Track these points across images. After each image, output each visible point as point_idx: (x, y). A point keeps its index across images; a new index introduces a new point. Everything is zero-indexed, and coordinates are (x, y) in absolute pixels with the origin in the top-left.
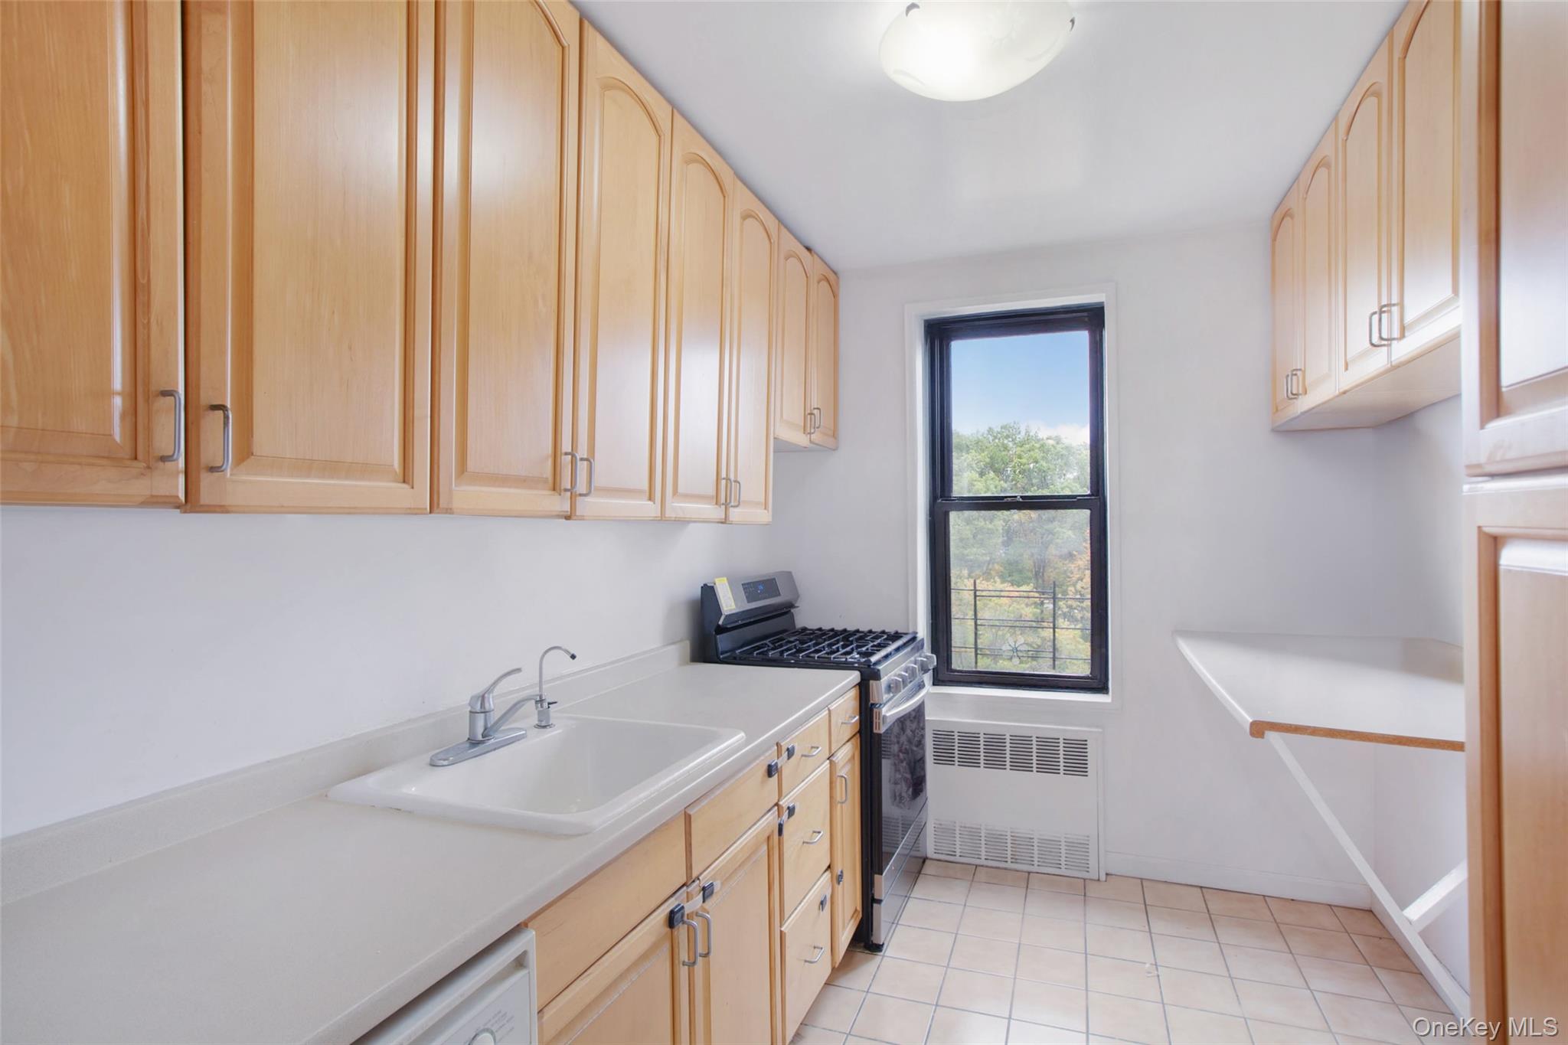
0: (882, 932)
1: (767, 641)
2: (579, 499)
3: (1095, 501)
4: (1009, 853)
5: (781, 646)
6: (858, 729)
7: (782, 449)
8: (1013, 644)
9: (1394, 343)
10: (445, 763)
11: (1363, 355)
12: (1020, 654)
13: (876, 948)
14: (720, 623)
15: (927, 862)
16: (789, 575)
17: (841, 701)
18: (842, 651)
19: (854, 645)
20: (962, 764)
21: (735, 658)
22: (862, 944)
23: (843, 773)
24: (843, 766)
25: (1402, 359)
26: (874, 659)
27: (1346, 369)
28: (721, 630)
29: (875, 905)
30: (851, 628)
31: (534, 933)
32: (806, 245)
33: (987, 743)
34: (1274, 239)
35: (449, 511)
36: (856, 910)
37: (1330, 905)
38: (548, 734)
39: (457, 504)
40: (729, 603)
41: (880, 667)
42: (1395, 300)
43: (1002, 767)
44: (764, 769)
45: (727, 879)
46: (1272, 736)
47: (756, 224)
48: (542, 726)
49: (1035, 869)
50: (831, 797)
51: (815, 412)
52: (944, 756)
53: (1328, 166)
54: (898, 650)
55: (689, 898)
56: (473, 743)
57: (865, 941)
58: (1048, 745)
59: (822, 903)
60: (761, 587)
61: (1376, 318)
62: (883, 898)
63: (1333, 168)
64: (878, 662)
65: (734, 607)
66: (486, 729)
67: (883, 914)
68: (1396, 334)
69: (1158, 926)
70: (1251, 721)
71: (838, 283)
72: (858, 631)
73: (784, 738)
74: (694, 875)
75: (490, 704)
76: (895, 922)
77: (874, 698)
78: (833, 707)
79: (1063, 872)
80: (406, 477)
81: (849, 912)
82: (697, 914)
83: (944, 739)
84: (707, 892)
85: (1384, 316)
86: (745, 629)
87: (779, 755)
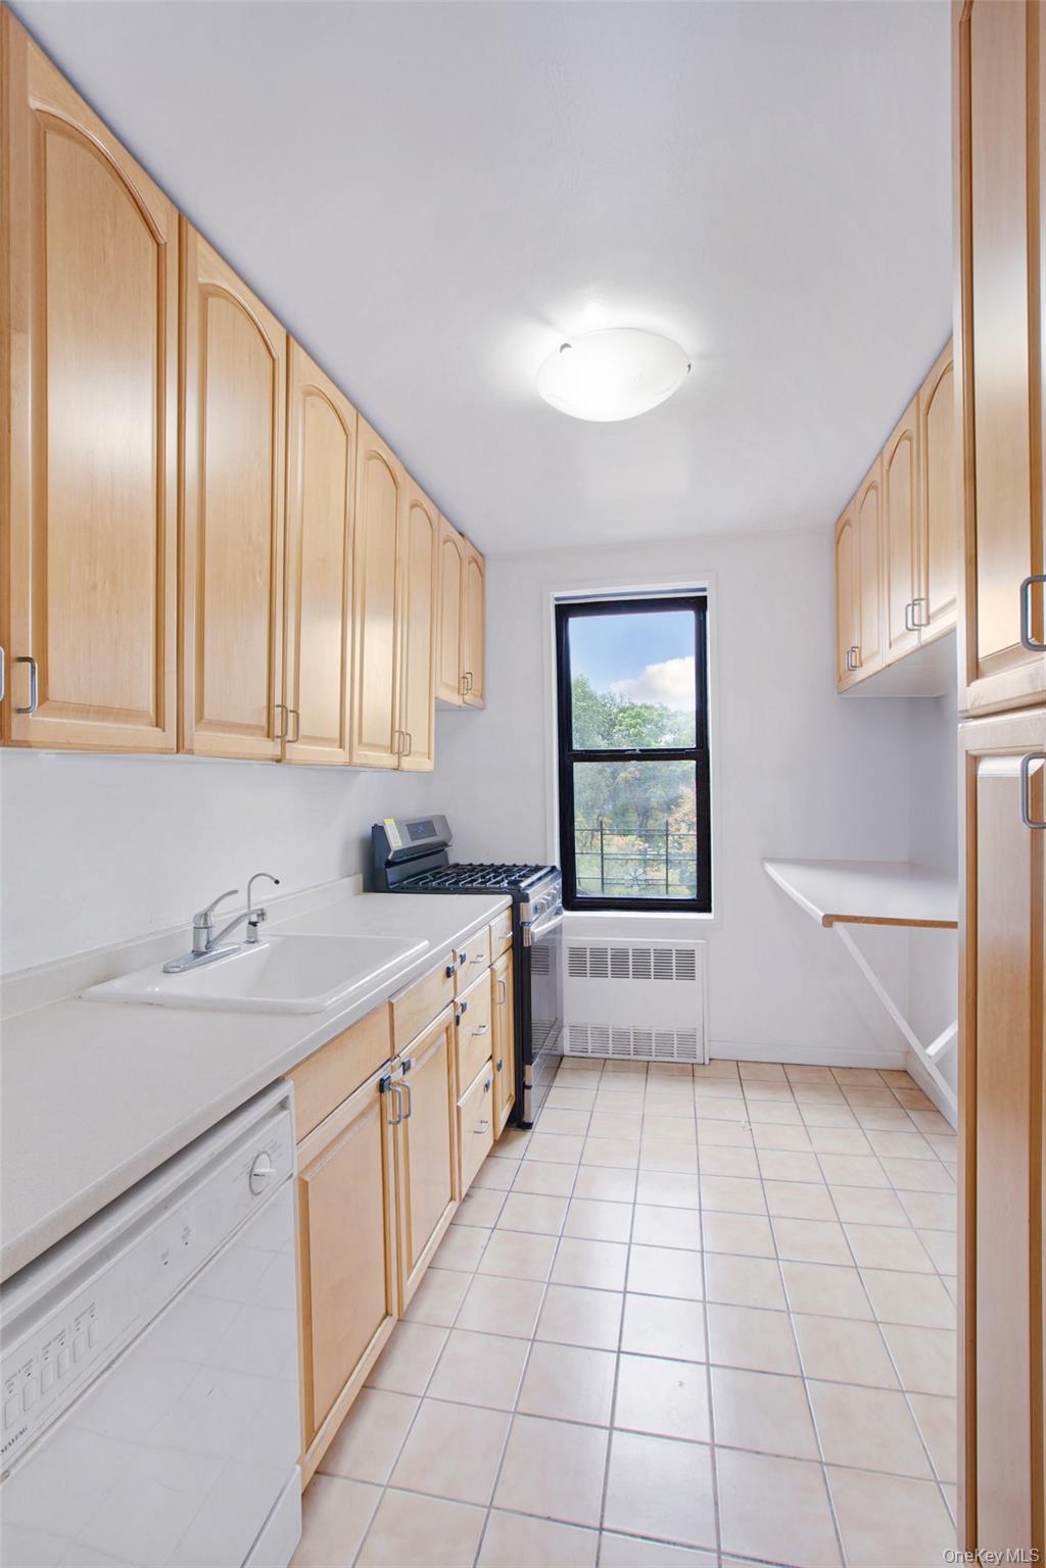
0: (531, 1114)
1: (427, 874)
2: (288, 745)
3: (700, 753)
4: (632, 1047)
5: (440, 878)
6: (510, 944)
7: (442, 708)
8: (633, 874)
9: (923, 628)
10: (177, 970)
11: (902, 637)
12: (639, 883)
13: (528, 1126)
14: (390, 857)
15: (564, 1059)
16: (443, 818)
17: (498, 919)
18: (493, 881)
19: (504, 875)
20: (594, 975)
21: (403, 888)
22: (515, 1124)
23: (501, 979)
24: (502, 973)
25: (929, 640)
26: (523, 885)
27: (890, 647)
28: (389, 864)
29: (526, 1091)
30: (498, 863)
31: (292, 1083)
32: (461, 531)
33: (614, 957)
34: (838, 542)
35: (191, 752)
36: (511, 1096)
37: (877, 1070)
38: (255, 949)
39: (197, 746)
40: (397, 841)
41: (529, 892)
42: (923, 596)
43: (626, 976)
44: (444, 971)
45: (420, 1057)
46: (838, 925)
47: (423, 513)
48: (252, 942)
49: (653, 1058)
50: (492, 999)
51: (468, 676)
52: (578, 970)
53: (876, 489)
54: (540, 879)
55: (393, 1069)
56: (198, 954)
57: (518, 1121)
58: (663, 956)
59: (487, 1086)
60: (421, 828)
61: (910, 608)
62: (532, 1084)
63: (880, 490)
64: (525, 888)
65: (401, 844)
66: (208, 942)
67: (532, 1097)
68: (924, 622)
69: (749, 1094)
70: (823, 914)
71: (484, 565)
72: (503, 865)
73: (458, 945)
74: (396, 1053)
75: (213, 919)
76: (541, 1106)
77: (524, 917)
78: (492, 924)
79: (675, 1059)
80: (159, 723)
81: (506, 1097)
82: (399, 1084)
83: (577, 955)
84: (406, 1067)
85: (916, 607)
86: (409, 864)
87: (455, 960)
